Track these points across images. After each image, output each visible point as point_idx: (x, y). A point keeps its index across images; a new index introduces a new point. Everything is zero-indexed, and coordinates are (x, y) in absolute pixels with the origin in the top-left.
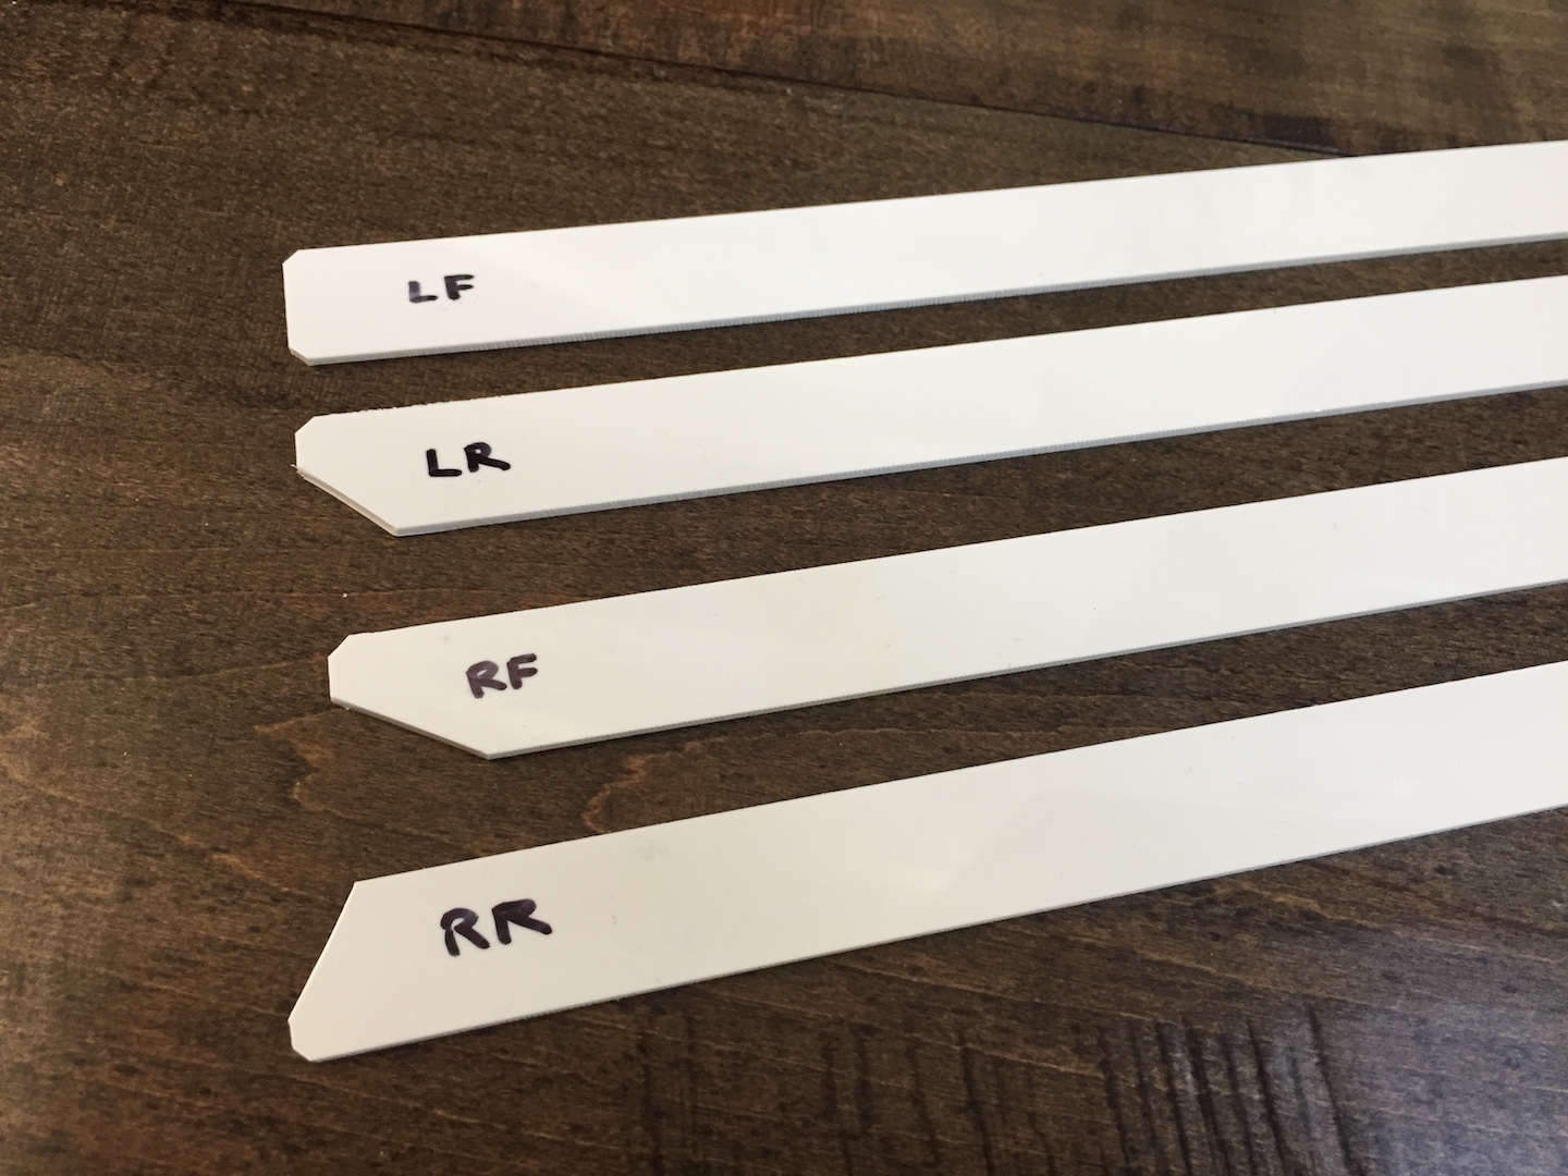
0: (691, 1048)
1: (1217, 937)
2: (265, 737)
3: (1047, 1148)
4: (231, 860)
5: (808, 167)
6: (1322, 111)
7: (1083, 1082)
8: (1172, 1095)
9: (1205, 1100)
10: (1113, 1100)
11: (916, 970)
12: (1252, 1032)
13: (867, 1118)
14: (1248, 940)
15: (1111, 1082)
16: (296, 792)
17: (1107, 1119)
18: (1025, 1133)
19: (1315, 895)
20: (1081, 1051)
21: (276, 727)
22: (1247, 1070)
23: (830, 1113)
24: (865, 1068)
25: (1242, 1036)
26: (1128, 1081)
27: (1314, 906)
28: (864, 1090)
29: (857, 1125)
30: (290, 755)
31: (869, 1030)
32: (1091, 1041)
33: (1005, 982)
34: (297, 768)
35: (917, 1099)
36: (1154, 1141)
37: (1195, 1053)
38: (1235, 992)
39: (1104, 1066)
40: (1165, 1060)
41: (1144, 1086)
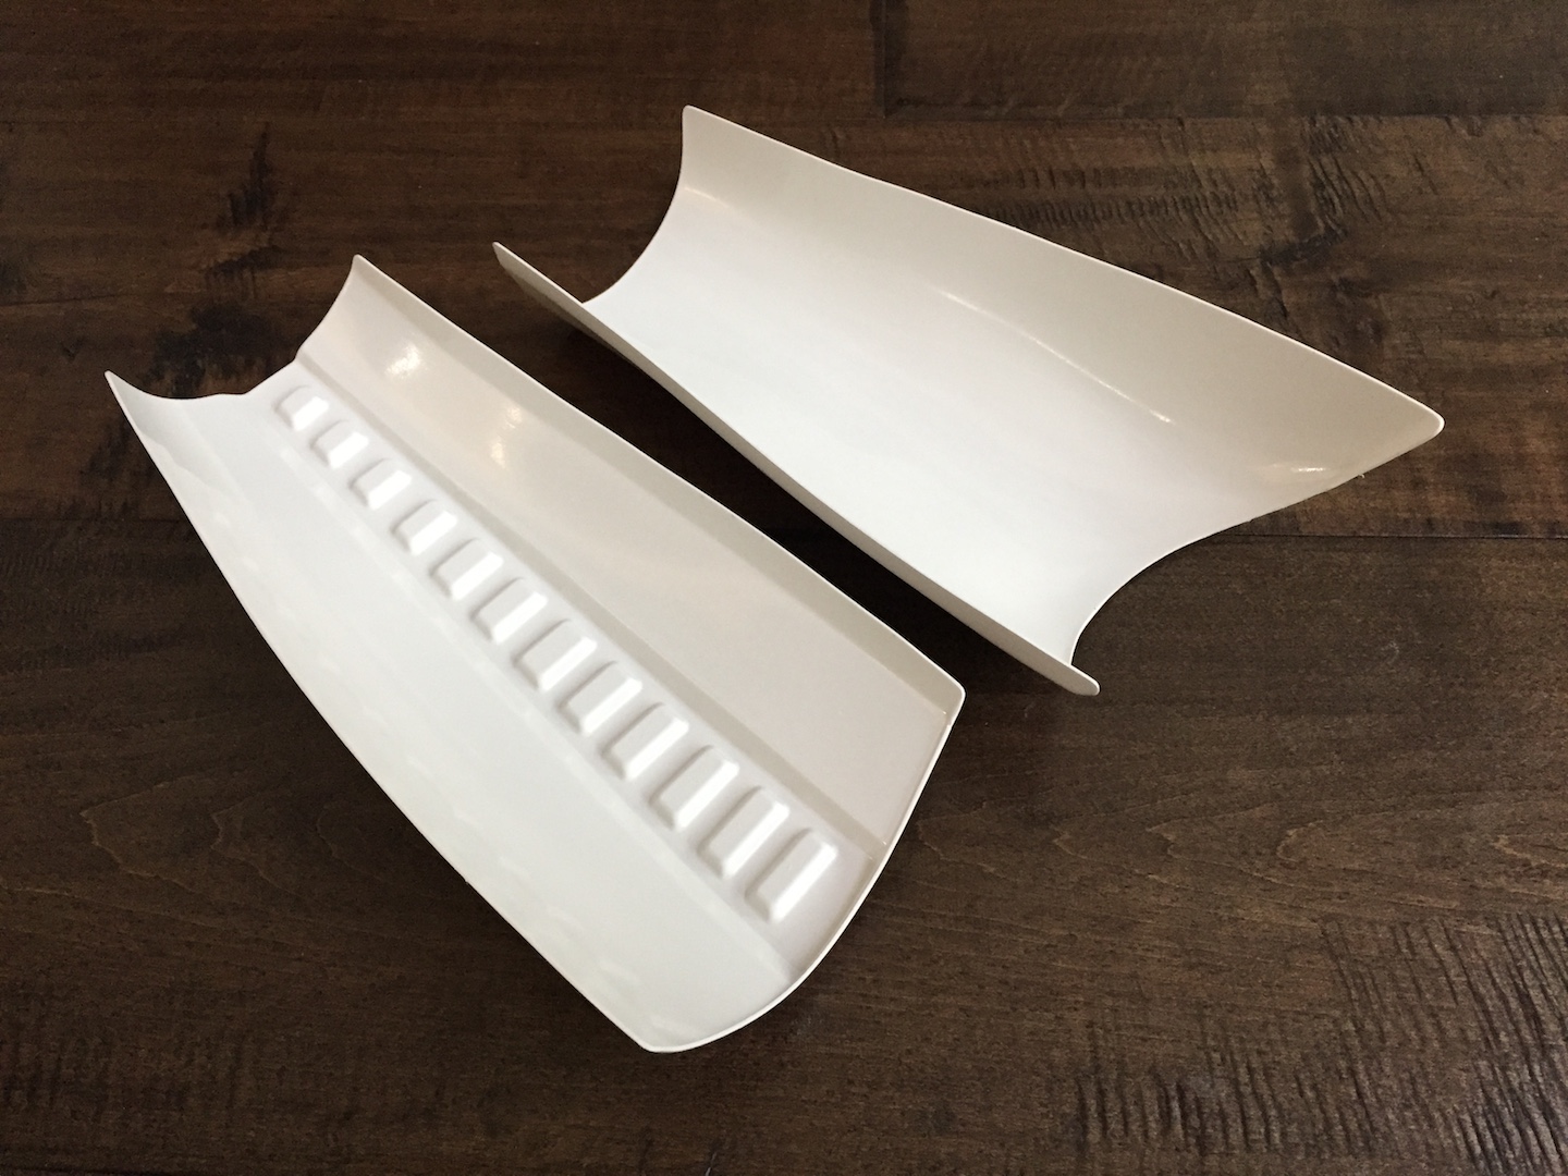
0: (1342, 933)
1: (1535, 881)
2: (1150, 833)
3: (1483, 960)
4: (1156, 877)
5: (1290, 576)
6: (1517, 518)
7: (1492, 937)
8: (1528, 940)
9: (1542, 941)
10: (1506, 942)
11: (1420, 901)
12: (1555, 915)
13: (1414, 954)
14: (1547, 881)
15: (1503, 936)
16: (1169, 852)
17: (1504, 949)
18: (1473, 956)
20: (1488, 926)
21: (1154, 828)
22: (1556, 929)
23: (1399, 951)
24: (1407, 935)
25: (1552, 917)
26: (1510, 936)
28: (1410, 946)
29: (1410, 957)
30: (1161, 837)
31: (1408, 924)
32: (1492, 922)
33: (1454, 904)
34: (1167, 843)
35: (1431, 945)
36: (1524, 955)
37: (1534, 924)
38: (1546, 901)
39: (1500, 931)
40: (1524, 928)
41: (1517, 938)
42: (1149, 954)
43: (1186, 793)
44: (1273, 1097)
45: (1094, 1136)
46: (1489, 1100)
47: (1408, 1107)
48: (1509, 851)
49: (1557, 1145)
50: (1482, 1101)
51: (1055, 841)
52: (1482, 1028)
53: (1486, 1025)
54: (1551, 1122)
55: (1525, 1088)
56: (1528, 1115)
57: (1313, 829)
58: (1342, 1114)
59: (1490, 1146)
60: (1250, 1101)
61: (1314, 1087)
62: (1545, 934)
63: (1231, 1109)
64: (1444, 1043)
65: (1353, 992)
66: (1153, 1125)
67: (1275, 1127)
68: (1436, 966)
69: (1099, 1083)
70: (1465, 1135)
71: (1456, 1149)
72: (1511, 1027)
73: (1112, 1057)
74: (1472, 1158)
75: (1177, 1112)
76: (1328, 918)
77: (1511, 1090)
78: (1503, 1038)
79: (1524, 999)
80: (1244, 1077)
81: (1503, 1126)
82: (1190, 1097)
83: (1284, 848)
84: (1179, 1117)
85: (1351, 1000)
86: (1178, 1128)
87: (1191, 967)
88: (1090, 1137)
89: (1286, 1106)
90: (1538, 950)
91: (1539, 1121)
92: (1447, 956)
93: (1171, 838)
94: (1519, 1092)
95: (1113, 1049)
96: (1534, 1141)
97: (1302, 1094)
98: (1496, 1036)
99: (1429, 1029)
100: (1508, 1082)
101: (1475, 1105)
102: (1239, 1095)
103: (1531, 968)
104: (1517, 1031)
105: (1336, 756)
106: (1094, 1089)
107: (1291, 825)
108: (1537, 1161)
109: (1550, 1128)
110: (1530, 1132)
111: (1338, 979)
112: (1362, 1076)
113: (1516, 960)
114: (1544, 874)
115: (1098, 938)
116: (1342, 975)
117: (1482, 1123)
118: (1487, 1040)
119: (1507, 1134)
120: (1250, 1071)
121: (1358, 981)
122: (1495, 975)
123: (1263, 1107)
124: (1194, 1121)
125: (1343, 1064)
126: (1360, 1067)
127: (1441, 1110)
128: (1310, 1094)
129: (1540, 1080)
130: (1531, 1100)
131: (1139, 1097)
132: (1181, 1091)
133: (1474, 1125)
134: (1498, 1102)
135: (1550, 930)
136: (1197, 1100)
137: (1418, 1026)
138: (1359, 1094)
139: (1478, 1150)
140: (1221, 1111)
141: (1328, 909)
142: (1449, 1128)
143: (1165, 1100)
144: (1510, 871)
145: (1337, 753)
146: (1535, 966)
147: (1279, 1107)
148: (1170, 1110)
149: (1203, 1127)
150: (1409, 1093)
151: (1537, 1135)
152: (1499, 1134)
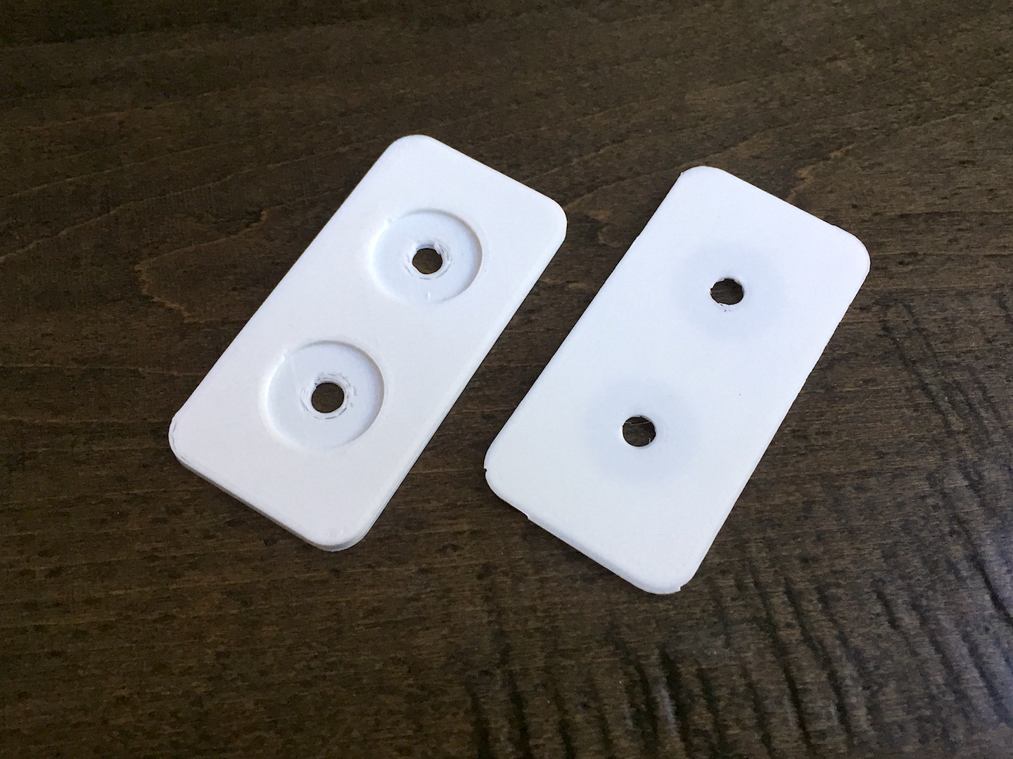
0: (916, 322)
4: (581, 285)
30: (587, 220)
34: (595, 226)
43: (619, 140)
44: (844, 641)
57: (842, 160)
61: (915, 606)
65: (953, 419)
67: (856, 698)
69: (511, 680)
73: (532, 624)
75: (667, 708)
80: (784, 614)
82: (687, 671)
84: (671, 718)
85: (951, 434)
89: (870, 652)
95: (533, 609)
97: (894, 623)
105: (858, 44)
106: (503, 696)
111: (924, 400)
116: (928, 393)
120: (793, 597)
121: (960, 398)
123: (826, 662)
124: (701, 718)
128: (909, 620)
132: (668, 663)
136: (701, 675)
145: (861, 37)
148: (652, 704)
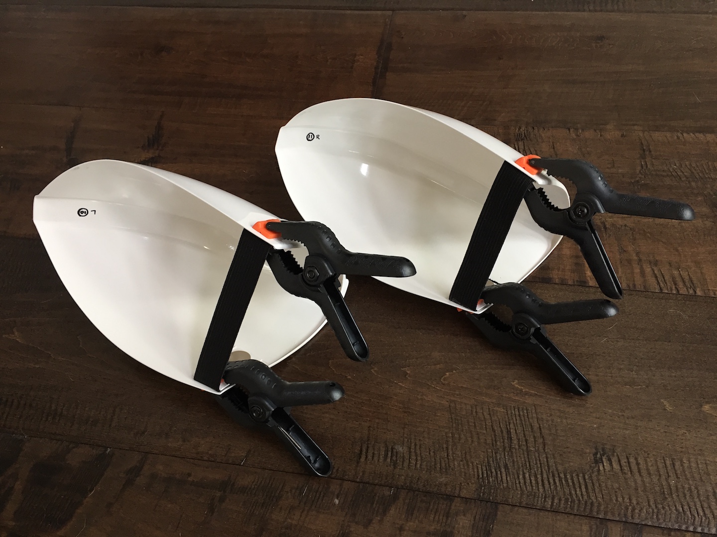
1: (523, 396)
2: (402, 370)
3: (498, 419)
7: (504, 412)
8: (515, 414)
9: (519, 415)
10: (507, 414)
11: (483, 399)
14: (527, 396)
15: (507, 412)
16: (407, 377)
17: (506, 416)
18: (496, 417)
19: (536, 391)
20: (503, 408)
21: (404, 369)
22: (525, 412)
23: (472, 414)
24: (476, 409)
25: (525, 408)
26: (509, 412)
27: (536, 393)
28: (476, 412)
29: (475, 416)
31: (477, 405)
32: (505, 407)
33: (494, 401)
35: (483, 412)
36: (512, 419)
37: (518, 409)
38: (524, 402)
40: (515, 410)
41: (511, 413)
42: (393, 407)
45: (363, 459)
46: (488, 462)
47: (462, 461)
48: (516, 386)
49: (507, 478)
50: (486, 462)
51: (372, 370)
52: (492, 440)
53: (494, 439)
54: (507, 470)
55: (501, 459)
56: (499, 467)
58: (441, 461)
59: (485, 475)
60: (413, 454)
62: (521, 413)
63: (407, 456)
64: (479, 443)
66: (382, 458)
68: (483, 419)
70: (478, 471)
71: (474, 475)
72: (502, 440)
74: (478, 478)
76: (451, 401)
77: (497, 460)
78: (498, 443)
79: (509, 432)
81: (491, 470)
83: (444, 379)
86: (389, 460)
87: (405, 412)
88: (361, 459)
90: (518, 418)
91: (503, 470)
92: (487, 417)
93: (408, 372)
94: (499, 460)
96: (499, 475)
98: (496, 442)
99: (475, 439)
100: (496, 457)
101: (484, 463)
102: (410, 452)
103: (514, 423)
104: (503, 442)
107: (448, 371)
108: (499, 482)
109: (506, 472)
110: (499, 473)
112: (450, 450)
113: (509, 420)
114: (526, 394)
115: (378, 401)
117: (484, 468)
118: (493, 444)
119: (492, 473)
122: (501, 424)
125: (445, 446)
126: (450, 447)
127: (472, 463)
129: (507, 458)
130: (502, 464)
131: (379, 450)
133: (482, 469)
134: (491, 462)
135: (523, 412)
137: (472, 437)
138: (448, 455)
139: (481, 476)
140: (403, 456)
141: (453, 398)
142: (473, 469)
143: (387, 451)
144: (515, 392)
146: (515, 422)
147: (422, 457)
149: (397, 460)
150: (464, 456)
151: (501, 474)
152: (489, 473)
